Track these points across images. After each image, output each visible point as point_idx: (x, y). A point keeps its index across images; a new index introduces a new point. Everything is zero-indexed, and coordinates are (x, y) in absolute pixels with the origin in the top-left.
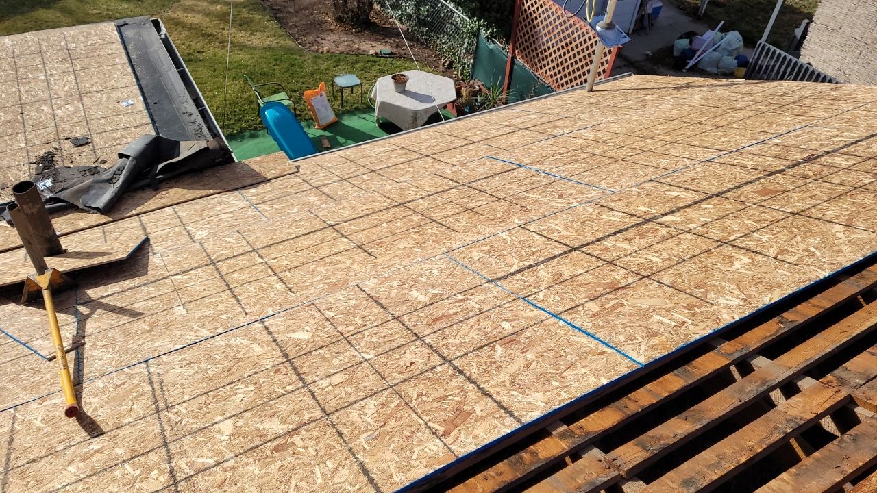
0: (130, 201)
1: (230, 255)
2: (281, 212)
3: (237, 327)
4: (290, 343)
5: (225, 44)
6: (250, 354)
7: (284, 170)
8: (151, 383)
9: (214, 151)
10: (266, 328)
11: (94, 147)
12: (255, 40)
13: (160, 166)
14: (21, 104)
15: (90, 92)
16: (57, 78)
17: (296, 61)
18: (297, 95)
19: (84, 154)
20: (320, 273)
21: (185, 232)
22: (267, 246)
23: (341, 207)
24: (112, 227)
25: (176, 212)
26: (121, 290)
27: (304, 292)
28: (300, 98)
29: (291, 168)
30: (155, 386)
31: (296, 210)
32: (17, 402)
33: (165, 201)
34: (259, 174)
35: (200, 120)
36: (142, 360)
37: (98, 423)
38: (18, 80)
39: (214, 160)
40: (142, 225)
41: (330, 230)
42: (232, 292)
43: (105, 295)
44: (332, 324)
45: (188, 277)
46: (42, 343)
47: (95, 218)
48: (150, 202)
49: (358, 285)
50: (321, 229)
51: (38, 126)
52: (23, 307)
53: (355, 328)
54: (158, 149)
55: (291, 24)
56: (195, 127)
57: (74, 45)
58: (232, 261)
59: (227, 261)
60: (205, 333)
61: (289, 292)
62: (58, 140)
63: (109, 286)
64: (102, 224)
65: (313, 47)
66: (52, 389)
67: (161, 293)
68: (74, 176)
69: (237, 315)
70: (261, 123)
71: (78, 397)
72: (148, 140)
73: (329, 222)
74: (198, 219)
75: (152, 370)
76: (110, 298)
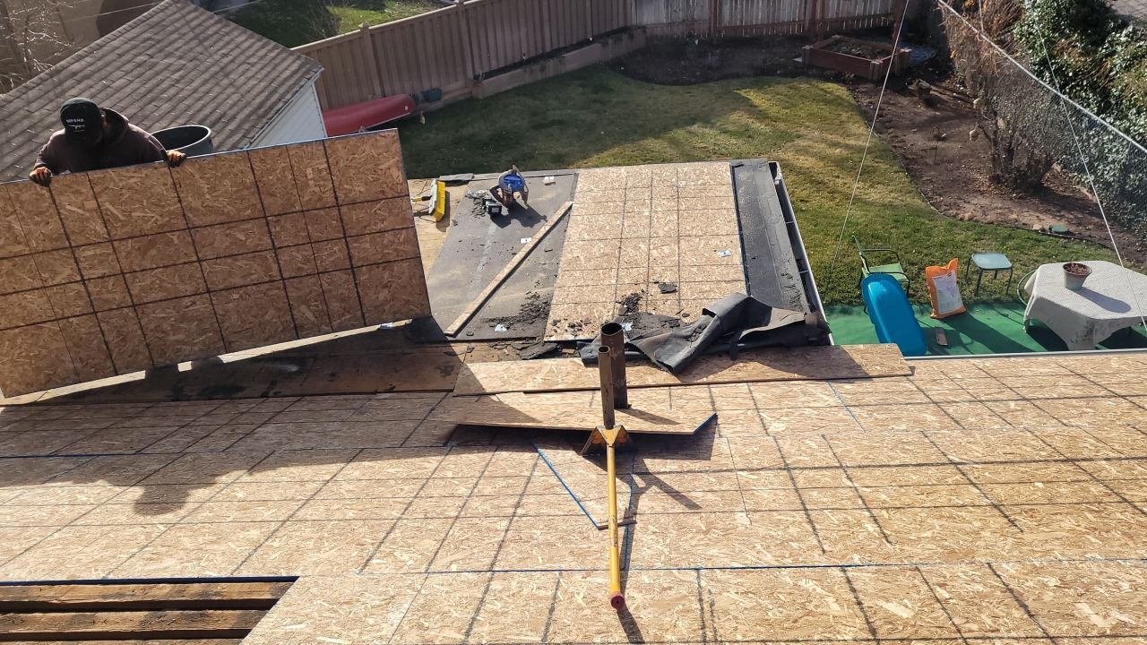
0: (704, 366)
1: (810, 465)
2: (883, 424)
3: (810, 564)
4: (881, 614)
6: (825, 610)
7: (893, 368)
8: (701, 600)
9: (810, 327)
10: (849, 581)
11: (680, 296)
12: (874, 195)
13: (745, 333)
14: (621, 238)
15: (690, 236)
16: (660, 215)
18: (915, 269)
19: (669, 302)
20: (932, 527)
21: (758, 419)
22: (859, 467)
23: (972, 440)
24: (680, 391)
25: (751, 392)
26: (679, 470)
27: (906, 547)
28: (918, 274)
29: (902, 369)
30: (705, 606)
31: (904, 427)
32: (564, 566)
33: (740, 375)
34: (859, 366)
35: (800, 286)
36: (693, 566)
37: (639, 627)
38: (625, 213)
39: (808, 338)
40: (711, 397)
41: (951, 469)
42: (808, 516)
43: (662, 470)
44: (944, 609)
45: (755, 477)
46: (595, 506)
47: (664, 377)
48: (725, 372)
49: (989, 565)
50: (938, 464)
51: (632, 264)
52: (581, 458)
53: (980, 630)
54: (749, 311)
55: (924, 178)
56: (792, 293)
57: (684, 183)
58: (811, 473)
59: (806, 472)
60: (769, 559)
61: (884, 540)
62: (647, 283)
63: (668, 461)
64: (670, 386)
65: (950, 212)
66: (598, 565)
67: (723, 489)
68: (653, 325)
69: (811, 548)
70: (859, 297)
71: (622, 586)
72: (738, 300)
73: (951, 457)
74: (776, 406)
75: (703, 583)
76: (668, 476)
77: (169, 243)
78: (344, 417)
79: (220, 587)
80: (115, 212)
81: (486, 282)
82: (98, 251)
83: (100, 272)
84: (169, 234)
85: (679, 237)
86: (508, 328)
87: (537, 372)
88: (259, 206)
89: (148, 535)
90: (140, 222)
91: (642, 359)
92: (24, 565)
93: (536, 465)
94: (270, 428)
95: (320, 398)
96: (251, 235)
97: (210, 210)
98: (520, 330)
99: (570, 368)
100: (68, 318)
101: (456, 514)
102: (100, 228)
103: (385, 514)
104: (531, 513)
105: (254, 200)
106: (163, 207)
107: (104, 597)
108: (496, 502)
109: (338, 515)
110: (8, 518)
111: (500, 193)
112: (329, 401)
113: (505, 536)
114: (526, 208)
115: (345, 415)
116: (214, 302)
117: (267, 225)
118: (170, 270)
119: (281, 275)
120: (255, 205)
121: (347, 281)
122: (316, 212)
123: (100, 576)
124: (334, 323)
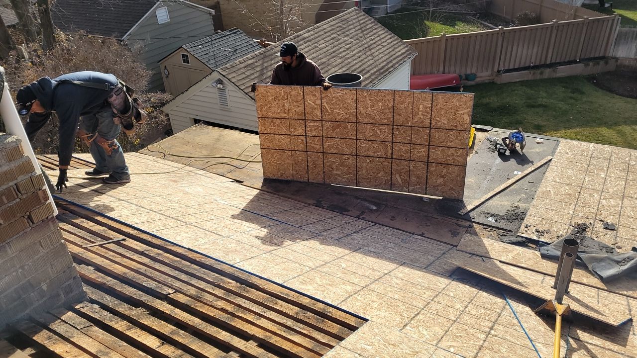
0: (626, 284)
11: (617, 234)
14: (582, 187)
15: (632, 197)
16: (613, 179)
19: (608, 236)
24: (606, 294)
40: (629, 306)
43: (589, 341)
47: (595, 281)
51: (586, 204)
52: (534, 314)
62: (595, 219)
63: (595, 337)
64: (598, 288)
68: (594, 247)
76: (593, 347)
77: (346, 127)
78: (396, 242)
79: (331, 309)
80: (328, 108)
81: (488, 190)
82: (315, 124)
83: (314, 134)
84: (347, 123)
85: (623, 196)
86: (496, 221)
87: (510, 252)
88: (392, 119)
89: (302, 270)
91: (583, 266)
93: (504, 307)
94: (359, 235)
96: (384, 133)
97: (369, 116)
98: (502, 224)
99: (531, 256)
100: (296, 151)
102: (319, 114)
104: (500, 336)
105: (390, 115)
107: (281, 293)
109: (390, 294)
111: (507, 142)
112: (389, 231)
113: (483, 344)
114: (521, 154)
115: (398, 241)
116: (358, 161)
117: (393, 129)
118: (342, 140)
119: (392, 156)
120: (390, 118)
121: (423, 168)
122: (418, 128)
123: (280, 283)
124: (410, 188)
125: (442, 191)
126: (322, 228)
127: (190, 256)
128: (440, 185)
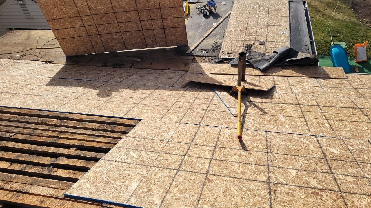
0: (272, 70)
1: (307, 104)
2: (335, 94)
3: (305, 134)
4: (328, 152)
5: (324, 16)
6: (308, 148)
7: (340, 76)
8: (267, 141)
9: (312, 59)
10: (318, 140)
11: (266, 46)
12: (339, 17)
13: (288, 60)
14: (247, 25)
16: (262, 18)
17: (356, 29)
18: (351, 44)
19: (262, 48)
20: (349, 127)
21: (290, 89)
22: (325, 106)
23: (367, 101)
24: (263, 77)
25: (288, 80)
26: (261, 102)
27: (339, 133)
28: (351, 46)
29: (344, 76)
30: (268, 142)
31: (342, 95)
32: (222, 126)
33: (285, 74)
34: (328, 74)
35: (309, 45)
36: (265, 130)
37: (246, 146)
39: (311, 63)
40: (274, 80)
41: (358, 110)
42: (305, 120)
43: (256, 101)
44: (351, 152)
45: (287, 106)
46: (233, 110)
47: (258, 72)
48: (279, 72)
49: (369, 141)
50: (353, 108)
51: (250, 34)
52: (229, 95)
54: (290, 53)
55: (359, 12)
56: (306, 47)
58: (307, 107)
59: (306, 106)
60: (290, 131)
61: (331, 130)
62: (255, 41)
63: (258, 99)
64: (260, 75)
65: (367, 24)
66: (233, 127)
67: (276, 108)
68: (256, 55)
69: (306, 129)
70: (328, 53)
71: (241, 133)
72: (287, 48)
73: (358, 106)
74: (296, 85)
75: (268, 136)
76: (258, 103)
77: (109, 17)
78: (154, 76)
79: (120, 120)
80: (92, 6)
81: (201, 37)
82: (88, 18)
83: (89, 24)
84: (108, 14)
85: (268, 26)
86: (207, 53)
87: (216, 67)
88: (136, 7)
89: (99, 103)
90: (100, 10)
91: (251, 66)
92: (65, 108)
93: (214, 96)
94: (133, 77)
95: (147, 70)
96: (133, 16)
97: (121, 7)
98: (210, 54)
99: (226, 67)
100: (81, 36)
101: (189, 107)
102: (88, 11)
103: (167, 105)
104: (212, 109)
105: (134, 5)
106: (107, 5)
107: (87, 118)
108: (201, 105)
109: (153, 104)
110: (60, 95)
111: (207, 7)
112: (150, 71)
113: (204, 115)
114: (215, 13)
115: (155, 75)
116: (122, 35)
117: (138, 13)
118: (109, 25)
119: (142, 29)
120: (134, 6)
121: (162, 32)
122: (153, 10)
123: (86, 113)
124: (157, 45)
125: (176, 42)
126: (109, 78)
127: (22, 112)
128: (174, 40)
